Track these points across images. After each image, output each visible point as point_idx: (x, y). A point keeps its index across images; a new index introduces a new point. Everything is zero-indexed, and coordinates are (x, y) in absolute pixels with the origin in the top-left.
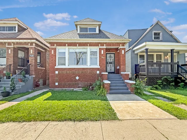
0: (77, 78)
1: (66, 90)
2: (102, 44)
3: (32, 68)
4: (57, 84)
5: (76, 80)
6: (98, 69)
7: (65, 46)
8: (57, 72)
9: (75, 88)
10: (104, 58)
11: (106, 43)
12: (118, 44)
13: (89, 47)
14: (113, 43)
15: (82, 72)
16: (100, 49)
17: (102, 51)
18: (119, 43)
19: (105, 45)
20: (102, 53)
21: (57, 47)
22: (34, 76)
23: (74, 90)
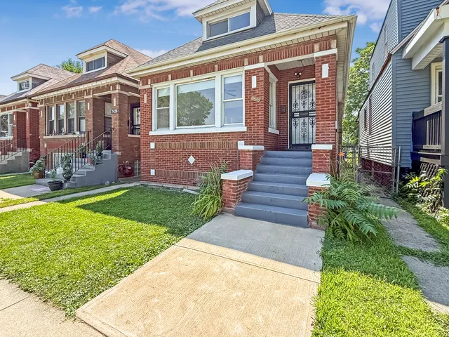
0: (192, 160)
1: (168, 188)
2: (253, 57)
3: (115, 137)
4: (153, 172)
5: (188, 166)
6: (241, 136)
7: (166, 79)
8: (152, 145)
9: (186, 187)
10: (258, 100)
11: (264, 52)
12: (307, 46)
13: (218, 75)
14: (288, 47)
15: (203, 145)
16: (248, 74)
17: (254, 79)
18: (308, 42)
19: (261, 58)
20: (254, 85)
21: (155, 86)
22: (118, 153)
23: (184, 190)
